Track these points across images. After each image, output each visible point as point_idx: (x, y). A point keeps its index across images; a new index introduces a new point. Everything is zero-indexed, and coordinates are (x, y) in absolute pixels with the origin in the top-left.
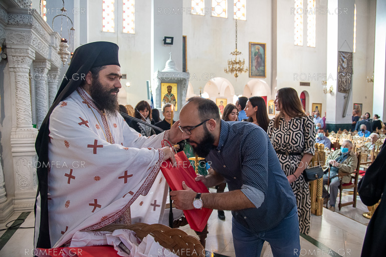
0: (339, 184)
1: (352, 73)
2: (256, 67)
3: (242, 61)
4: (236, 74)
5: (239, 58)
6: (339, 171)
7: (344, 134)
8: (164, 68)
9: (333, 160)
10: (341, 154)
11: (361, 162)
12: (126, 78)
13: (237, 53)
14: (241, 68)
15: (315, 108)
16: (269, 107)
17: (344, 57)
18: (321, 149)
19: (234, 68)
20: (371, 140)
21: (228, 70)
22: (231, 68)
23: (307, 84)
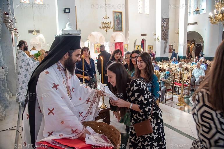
0: (165, 90)
1: (168, 30)
2: (117, 25)
3: (110, 22)
4: (107, 30)
5: (107, 20)
6: (165, 83)
7: (165, 63)
8: (65, 27)
9: (162, 78)
10: (166, 75)
11: (175, 78)
12: (39, 33)
13: (106, 18)
14: (109, 26)
15: (149, 48)
16: (125, 48)
17: (164, 21)
18: (157, 73)
19: (105, 27)
20: (179, 66)
21: (101, 28)
22: (103, 26)
23: (145, 35)
